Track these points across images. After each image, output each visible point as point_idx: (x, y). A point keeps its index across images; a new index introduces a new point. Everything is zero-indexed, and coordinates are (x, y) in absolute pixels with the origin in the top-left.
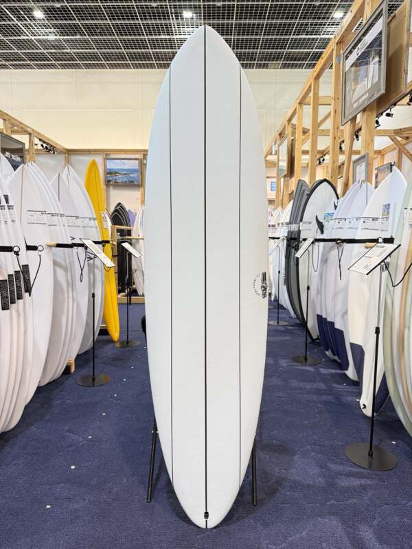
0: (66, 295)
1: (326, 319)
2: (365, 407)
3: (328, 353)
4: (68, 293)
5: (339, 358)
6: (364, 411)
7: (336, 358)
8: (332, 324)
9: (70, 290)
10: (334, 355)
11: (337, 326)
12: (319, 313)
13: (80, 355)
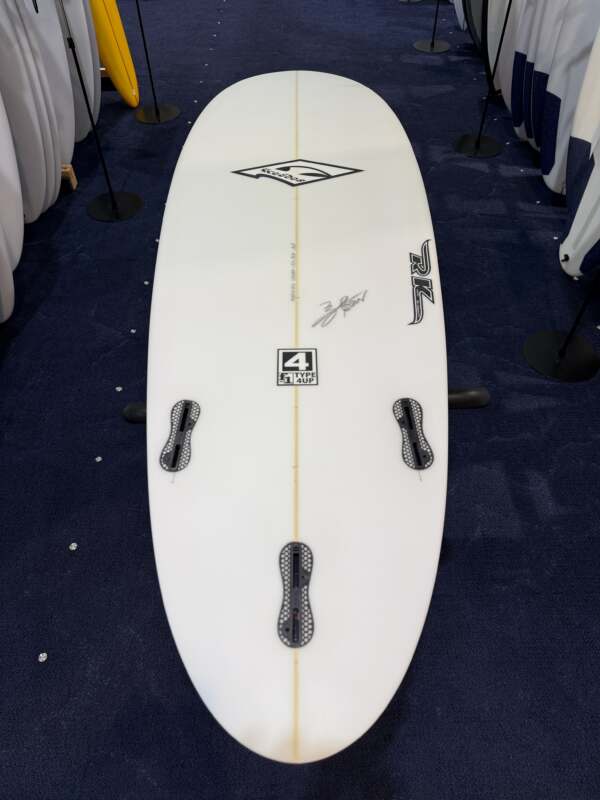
0: (16, 47)
1: (532, 65)
2: (567, 258)
3: (520, 131)
4: (19, 41)
5: (538, 145)
6: (564, 265)
7: (532, 142)
8: (544, 78)
9: (20, 31)
10: (529, 135)
11: (553, 88)
12: (521, 51)
13: (79, 143)
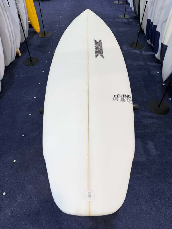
1: (152, 23)
3: (149, 41)
5: (154, 45)
8: (155, 27)
9: (4, 11)
10: (151, 43)
13: (22, 43)
